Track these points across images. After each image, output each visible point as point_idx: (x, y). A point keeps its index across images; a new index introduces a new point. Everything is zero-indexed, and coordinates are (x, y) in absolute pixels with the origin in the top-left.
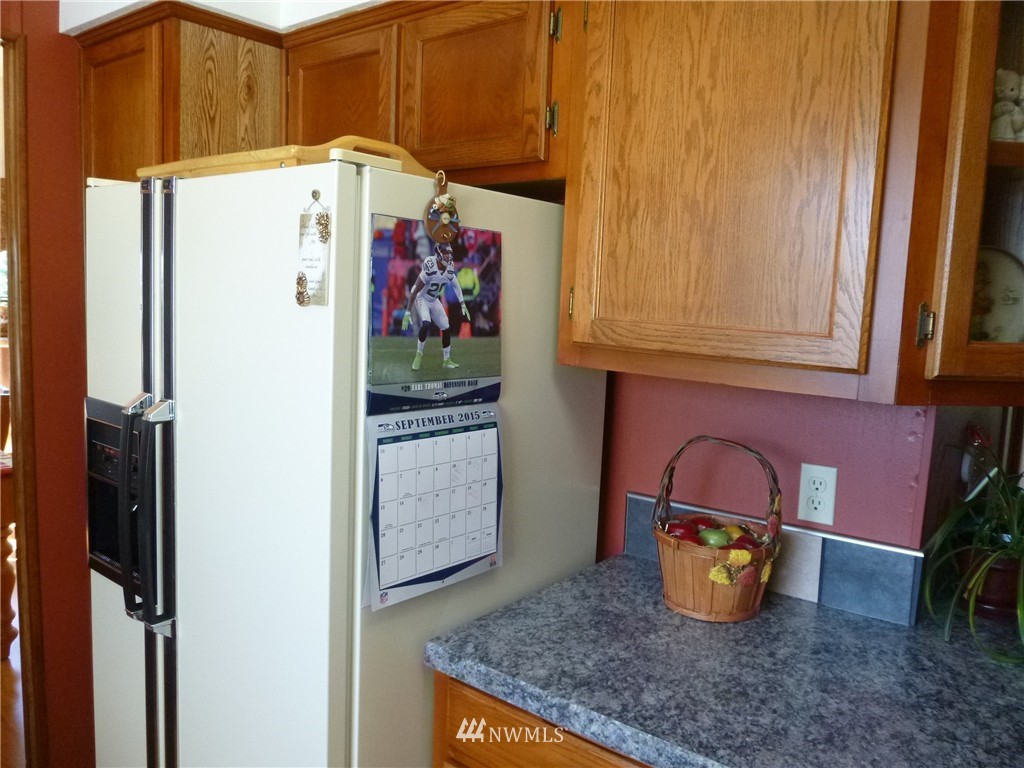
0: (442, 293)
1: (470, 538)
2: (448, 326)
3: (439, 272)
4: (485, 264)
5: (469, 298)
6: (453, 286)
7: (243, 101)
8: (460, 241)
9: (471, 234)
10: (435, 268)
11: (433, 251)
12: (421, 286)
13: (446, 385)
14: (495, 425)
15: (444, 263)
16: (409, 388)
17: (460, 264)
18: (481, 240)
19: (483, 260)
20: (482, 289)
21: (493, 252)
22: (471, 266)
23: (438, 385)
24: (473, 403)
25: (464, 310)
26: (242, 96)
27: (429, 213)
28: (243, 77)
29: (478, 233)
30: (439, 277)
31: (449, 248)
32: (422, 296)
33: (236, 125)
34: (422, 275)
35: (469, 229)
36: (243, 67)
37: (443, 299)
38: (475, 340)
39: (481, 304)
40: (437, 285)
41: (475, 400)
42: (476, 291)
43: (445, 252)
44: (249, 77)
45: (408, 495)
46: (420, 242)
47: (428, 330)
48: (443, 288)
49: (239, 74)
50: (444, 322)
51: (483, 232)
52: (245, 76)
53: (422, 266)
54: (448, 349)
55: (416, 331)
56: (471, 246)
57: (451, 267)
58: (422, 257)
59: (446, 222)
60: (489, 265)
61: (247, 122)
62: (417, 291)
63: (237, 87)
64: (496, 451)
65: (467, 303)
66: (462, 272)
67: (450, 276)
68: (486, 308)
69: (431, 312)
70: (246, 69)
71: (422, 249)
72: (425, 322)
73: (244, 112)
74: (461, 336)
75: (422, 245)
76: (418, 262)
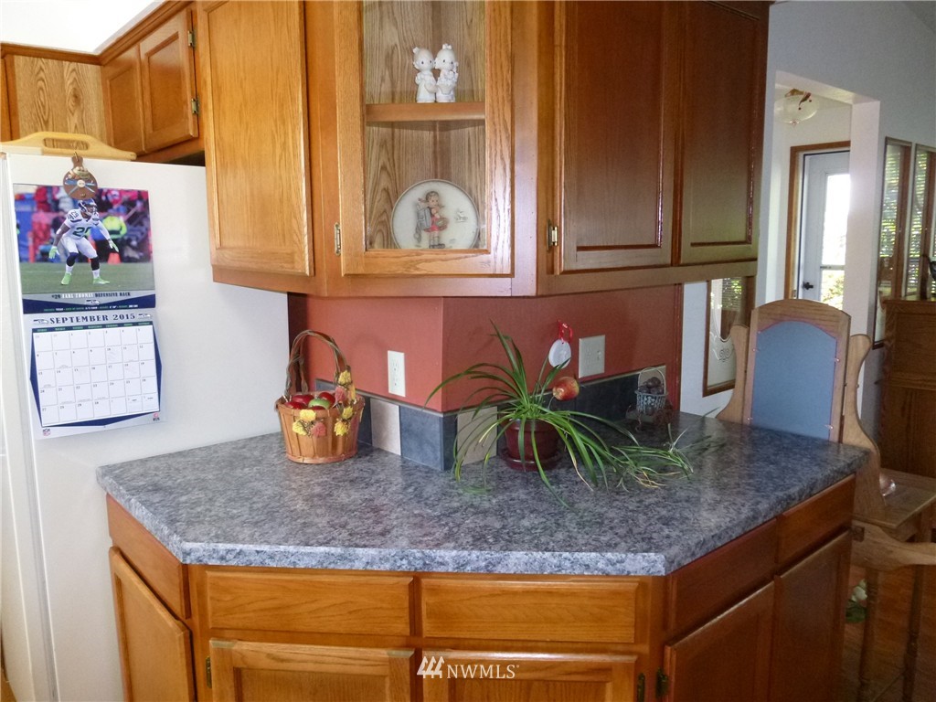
0: (88, 233)
1: (131, 400)
2: (96, 256)
3: (84, 220)
4: (131, 213)
5: (115, 237)
6: (99, 229)
7: (71, 107)
8: (104, 198)
9: (114, 193)
10: (80, 217)
11: (76, 205)
12: (66, 229)
13: (96, 295)
14: (151, 323)
15: (89, 214)
16: (59, 296)
17: (105, 214)
18: (125, 197)
19: (129, 210)
20: (129, 231)
21: (139, 204)
22: (118, 213)
23: (91, 295)
24: (128, 308)
25: (112, 245)
26: (70, 103)
27: (65, 181)
28: (69, 90)
29: (121, 192)
30: (84, 223)
31: (93, 203)
32: (68, 236)
33: (66, 124)
34: (67, 222)
35: (113, 190)
36: (69, 82)
37: (90, 238)
38: (123, 265)
39: (129, 241)
40: (83, 229)
41: (131, 306)
42: (124, 231)
43: (88, 206)
44: (75, 89)
45: (64, 367)
46: (62, 200)
47: (78, 258)
48: (89, 230)
49: (66, 88)
50: (92, 253)
51: (127, 191)
52: (71, 88)
53: (66, 216)
54: (98, 271)
55: (64, 259)
56: (116, 202)
57: (96, 215)
58: (66, 210)
59: (82, 186)
60: (136, 215)
61: (76, 121)
62: (63, 232)
63: (65, 98)
64: (152, 340)
65: (115, 241)
66: (108, 219)
67: (95, 222)
68: (134, 243)
69: (77, 246)
70: (72, 83)
71: (66, 204)
72: (71, 254)
73: (73, 114)
74: (110, 263)
75: (65, 202)
76: (61, 214)
